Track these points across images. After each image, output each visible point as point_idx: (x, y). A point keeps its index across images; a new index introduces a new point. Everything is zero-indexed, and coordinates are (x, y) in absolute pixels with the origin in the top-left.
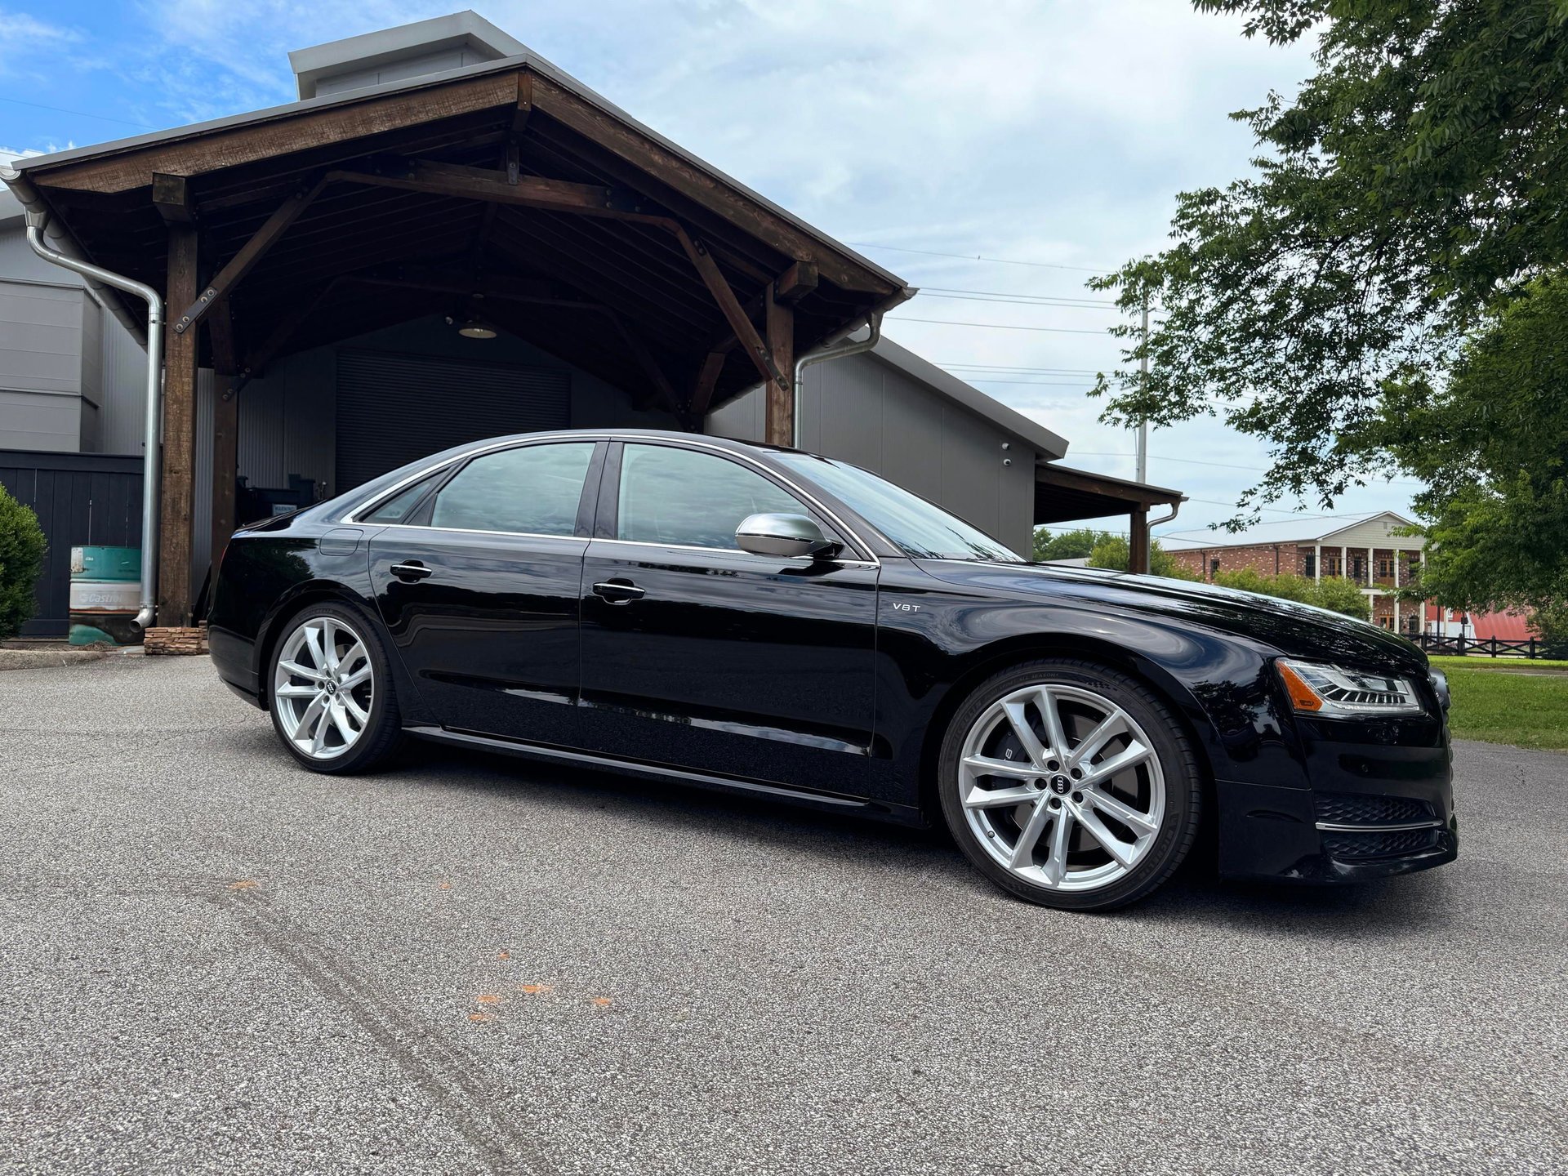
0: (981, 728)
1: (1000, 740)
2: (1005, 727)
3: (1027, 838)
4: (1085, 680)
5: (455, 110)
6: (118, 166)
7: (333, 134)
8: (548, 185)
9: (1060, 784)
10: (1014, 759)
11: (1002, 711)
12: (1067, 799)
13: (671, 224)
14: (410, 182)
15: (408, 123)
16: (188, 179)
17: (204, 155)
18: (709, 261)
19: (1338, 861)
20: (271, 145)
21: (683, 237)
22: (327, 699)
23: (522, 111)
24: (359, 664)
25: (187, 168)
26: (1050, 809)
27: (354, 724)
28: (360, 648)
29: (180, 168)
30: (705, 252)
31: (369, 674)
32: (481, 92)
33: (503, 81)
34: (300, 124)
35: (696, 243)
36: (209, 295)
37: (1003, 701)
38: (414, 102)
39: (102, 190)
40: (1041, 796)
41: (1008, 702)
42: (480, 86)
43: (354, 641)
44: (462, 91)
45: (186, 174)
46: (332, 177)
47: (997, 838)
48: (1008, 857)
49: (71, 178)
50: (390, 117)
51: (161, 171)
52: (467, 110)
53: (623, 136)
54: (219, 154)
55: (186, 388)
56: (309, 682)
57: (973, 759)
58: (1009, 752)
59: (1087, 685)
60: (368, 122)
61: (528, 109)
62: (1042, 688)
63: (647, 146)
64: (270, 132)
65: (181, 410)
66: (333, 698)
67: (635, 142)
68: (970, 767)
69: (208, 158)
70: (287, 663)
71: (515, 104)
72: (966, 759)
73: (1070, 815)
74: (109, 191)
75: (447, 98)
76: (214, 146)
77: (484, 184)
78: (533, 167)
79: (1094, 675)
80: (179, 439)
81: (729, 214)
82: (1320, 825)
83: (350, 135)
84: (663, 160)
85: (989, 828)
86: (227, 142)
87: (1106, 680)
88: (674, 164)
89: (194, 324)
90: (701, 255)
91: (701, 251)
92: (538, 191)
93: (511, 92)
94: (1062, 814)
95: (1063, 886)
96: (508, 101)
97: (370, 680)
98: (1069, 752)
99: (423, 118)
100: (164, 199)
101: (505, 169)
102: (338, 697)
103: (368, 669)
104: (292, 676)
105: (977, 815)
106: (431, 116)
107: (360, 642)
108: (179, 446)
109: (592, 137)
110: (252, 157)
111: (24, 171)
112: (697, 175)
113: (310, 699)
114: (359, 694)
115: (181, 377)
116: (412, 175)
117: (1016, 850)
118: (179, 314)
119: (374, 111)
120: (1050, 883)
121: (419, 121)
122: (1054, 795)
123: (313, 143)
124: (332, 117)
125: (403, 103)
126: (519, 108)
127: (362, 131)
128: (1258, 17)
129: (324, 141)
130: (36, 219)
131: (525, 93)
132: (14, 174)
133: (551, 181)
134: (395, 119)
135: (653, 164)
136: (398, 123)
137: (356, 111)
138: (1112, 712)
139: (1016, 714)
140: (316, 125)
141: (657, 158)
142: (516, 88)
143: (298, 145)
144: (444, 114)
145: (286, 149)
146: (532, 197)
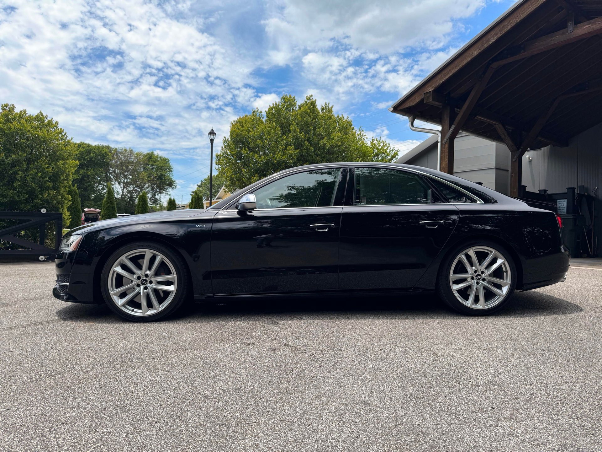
5: (523, 16)
6: (416, 95)
7: (475, 52)
8: (589, 24)
14: (523, 54)
15: (503, 33)
16: (433, 91)
20: (456, 67)
25: (433, 87)
29: (430, 89)
34: (465, 55)
36: (452, 127)
38: (505, 23)
39: (412, 105)
45: (432, 89)
51: (426, 92)
54: (442, 78)
60: (489, 40)
64: (456, 62)
69: (438, 81)
74: (413, 104)
76: (439, 76)
77: (558, 38)
83: (482, 50)
86: (443, 73)
89: (448, 139)
92: (585, 29)
99: (509, 27)
100: (427, 101)
101: (567, 27)
106: (513, 25)
110: (450, 74)
111: (394, 107)
119: (489, 36)
121: (507, 29)
123: (469, 59)
124: (475, 46)
125: (501, 26)
127: (486, 46)
129: (473, 57)
132: (392, 109)
133: (590, 21)
134: (498, 34)
136: (499, 35)
140: (469, 52)
143: (465, 62)
144: (518, 20)
145: (461, 66)
146: (581, 34)
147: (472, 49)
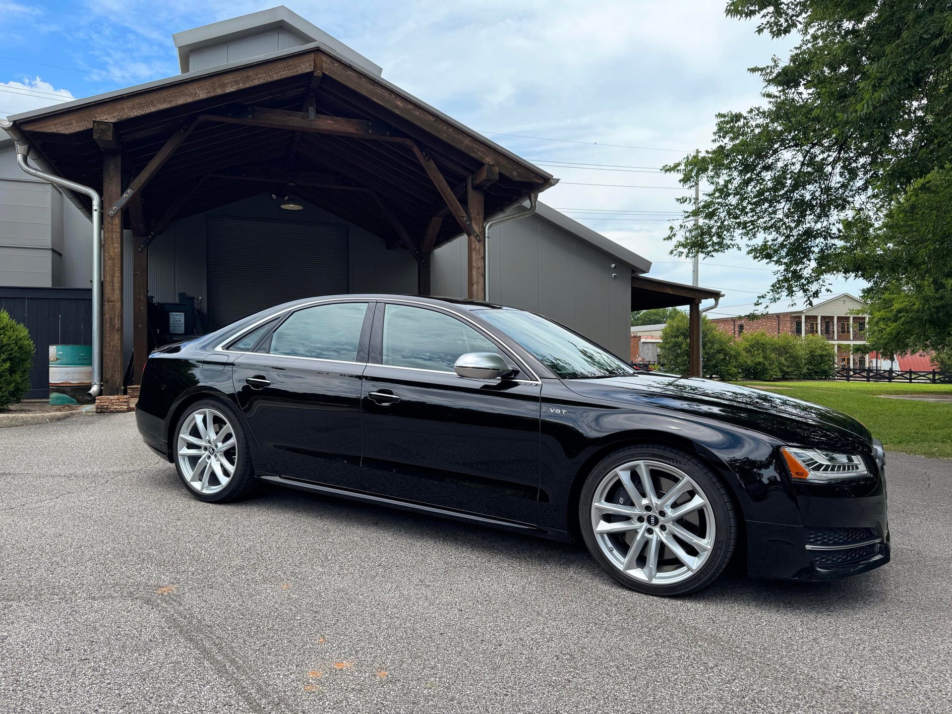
0: (605, 485)
1: (616, 493)
2: (619, 484)
3: (633, 551)
4: (667, 458)
5: (276, 77)
6: (71, 117)
7: (201, 93)
8: (333, 120)
9: (653, 519)
10: (624, 504)
11: (617, 475)
12: (657, 529)
13: (409, 142)
14: (249, 120)
15: (247, 85)
16: (114, 123)
17: (123, 109)
18: (432, 164)
19: (820, 568)
20: (165, 101)
21: (416, 150)
22: (209, 457)
23: (317, 77)
24: (228, 437)
25: (114, 117)
26: (647, 535)
27: (226, 473)
28: (228, 428)
29: (109, 117)
30: (429, 159)
31: (234, 443)
32: (291, 65)
33: (305, 58)
34: (183, 88)
35: (424, 154)
36: (129, 192)
37: (617, 469)
38: (251, 73)
39: (62, 132)
40: (641, 527)
41: (621, 470)
42: (291, 62)
43: (225, 423)
44: (280, 65)
45: (113, 121)
46: (201, 118)
47: (615, 552)
48: (622, 563)
49: (43, 125)
50: (237, 83)
51: (98, 119)
52: (282, 77)
53: (379, 90)
54: (133, 108)
55: (116, 250)
56: (198, 447)
57: (600, 504)
58: (621, 500)
59: (668, 462)
60: (223, 86)
61: (321, 75)
62: (641, 462)
63: (393, 96)
64: (164, 94)
65: (114, 264)
66: (213, 457)
67: (386, 94)
68: (598, 509)
69: (126, 110)
70: (185, 435)
71: (312, 72)
72: (595, 504)
73: (659, 538)
74: (67, 133)
75: (271, 70)
76: (129, 103)
77: (295, 121)
78: (324, 109)
79: (671, 455)
80: (113, 281)
81: (443, 137)
82: (808, 547)
83: (212, 94)
84: (403, 104)
85: (610, 545)
86: (137, 100)
87: (679, 458)
88: (410, 107)
89: (120, 211)
90: (428, 161)
91: (427, 158)
92: (328, 124)
93: (310, 65)
94: (654, 538)
95: (655, 581)
96: (308, 70)
97: (235, 447)
98: (658, 501)
99: (257, 82)
100: (100, 137)
101: (307, 111)
102: (216, 456)
103: (233, 440)
104: (188, 443)
105: (602, 537)
106: (262, 81)
107: (228, 424)
108: (113, 285)
109: (360, 91)
110: (153, 109)
111: (14, 122)
112: (424, 113)
113: (199, 457)
114: (229, 454)
115: (113, 244)
116: (250, 116)
117: (627, 558)
118: (111, 205)
119: (226, 79)
120: (647, 580)
121: (254, 84)
122: (649, 526)
123: (190, 100)
124: (201, 83)
125: (244, 74)
126: (315, 74)
127: (219, 92)
128: (765, 22)
129: (197, 99)
130: (22, 150)
131: (318, 64)
132: (8, 124)
133: (335, 118)
134: (239, 84)
135: (397, 107)
136: (241, 86)
137: (216, 79)
138: (683, 478)
139: (625, 477)
140: (191, 88)
141: (399, 103)
142: (313, 63)
143: (181, 101)
144: (269, 79)
145: (173, 104)
146: (324, 128)
147: (195, 85)
